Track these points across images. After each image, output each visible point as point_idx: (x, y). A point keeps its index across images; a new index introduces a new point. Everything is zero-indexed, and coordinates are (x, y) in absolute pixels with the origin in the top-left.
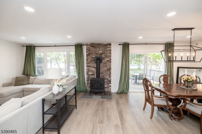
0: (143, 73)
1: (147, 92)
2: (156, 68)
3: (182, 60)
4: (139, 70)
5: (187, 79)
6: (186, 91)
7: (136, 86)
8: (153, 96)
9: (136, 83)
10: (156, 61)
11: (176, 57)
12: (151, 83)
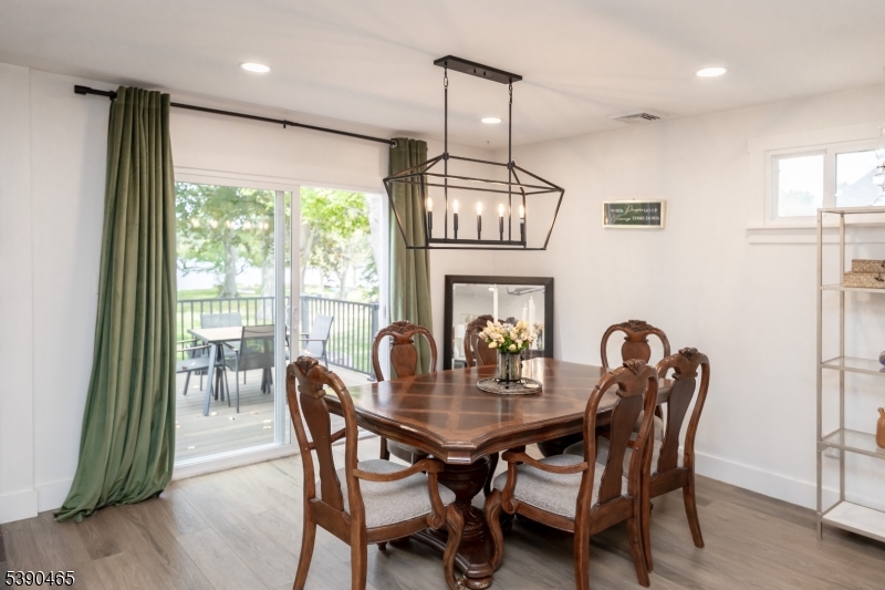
0: (269, 322)
1: (314, 453)
2: (325, 282)
3: (482, 238)
4: (225, 303)
5: (506, 338)
6: (500, 407)
7: (226, 418)
8: (357, 479)
9: (219, 395)
10: (325, 240)
11: (456, 217)
12: (344, 389)
